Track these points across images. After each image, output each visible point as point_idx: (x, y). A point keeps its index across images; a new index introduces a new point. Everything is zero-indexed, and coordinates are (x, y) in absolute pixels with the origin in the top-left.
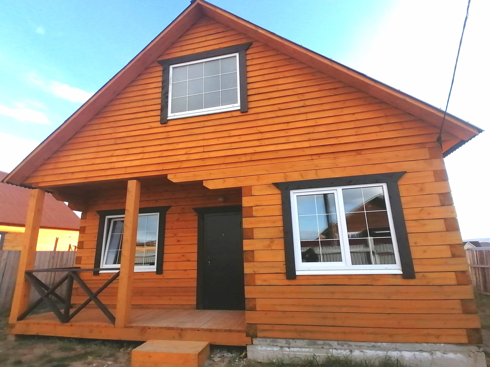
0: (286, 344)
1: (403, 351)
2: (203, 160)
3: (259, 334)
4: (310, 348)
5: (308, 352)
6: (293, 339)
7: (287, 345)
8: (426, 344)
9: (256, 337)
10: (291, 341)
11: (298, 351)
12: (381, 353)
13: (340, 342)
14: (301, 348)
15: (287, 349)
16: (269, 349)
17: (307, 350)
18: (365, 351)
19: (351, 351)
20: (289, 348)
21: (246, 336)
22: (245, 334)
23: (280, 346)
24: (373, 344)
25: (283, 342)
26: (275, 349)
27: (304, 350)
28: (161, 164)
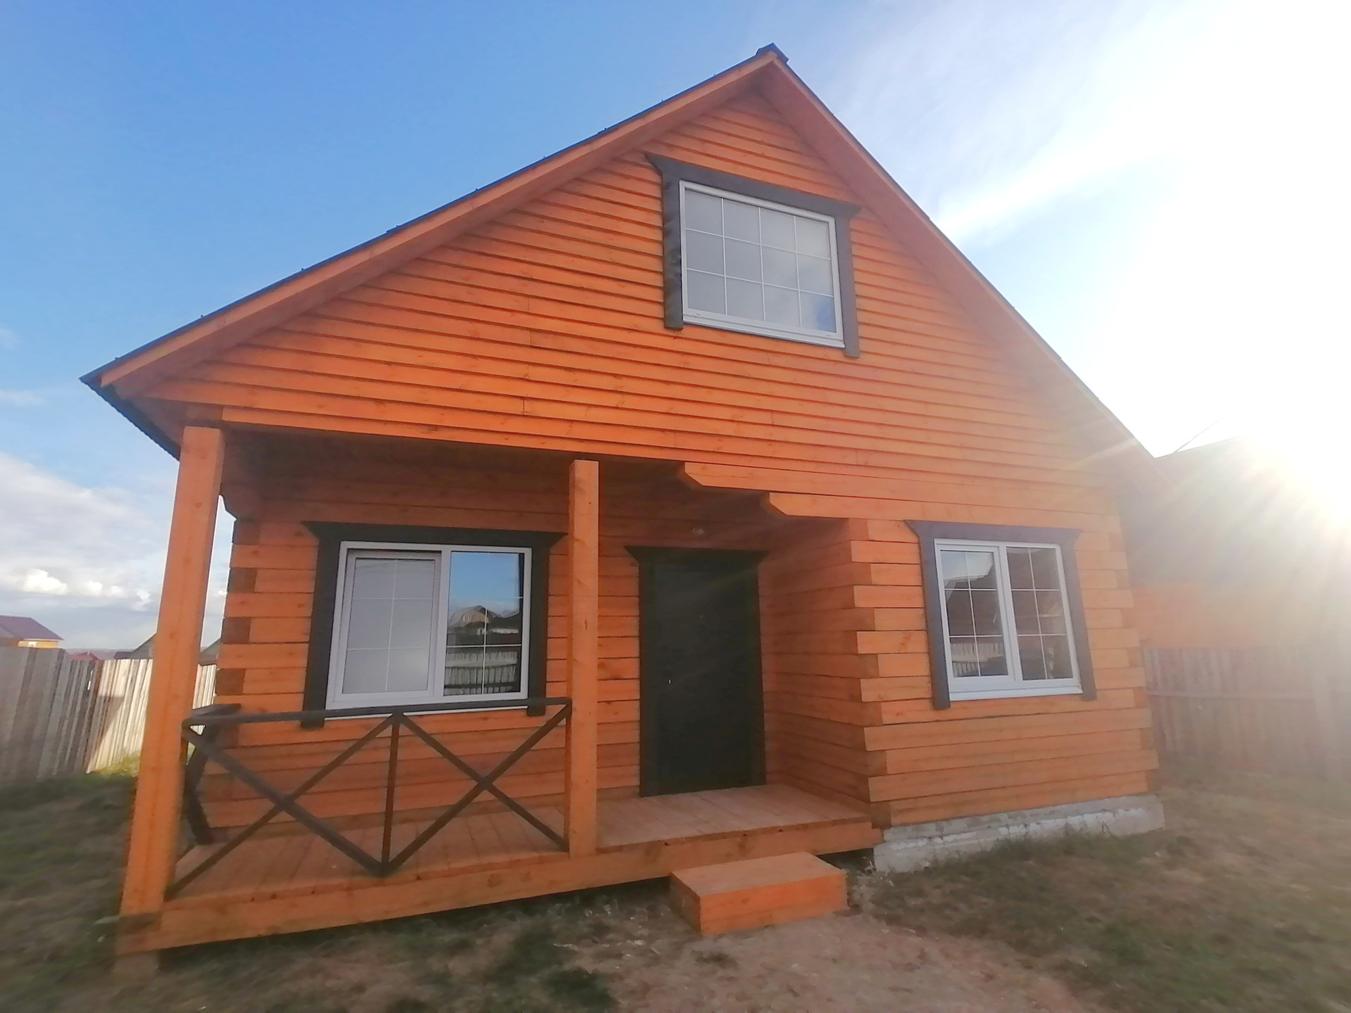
0: (936, 830)
1: (1084, 813)
2: (770, 445)
3: (894, 820)
4: (971, 831)
5: (969, 839)
6: (947, 820)
7: (938, 833)
8: (1107, 800)
9: (889, 826)
10: (944, 824)
11: (956, 841)
12: (1060, 822)
13: (1011, 813)
14: (959, 833)
15: (938, 840)
16: (911, 845)
17: (968, 835)
18: (1042, 821)
19: (1026, 826)
20: (941, 837)
21: (873, 828)
22: (870, 824)
23: (928, 836)
24: (1051, 808)
25: (931, 829)
26: (921, 843)
27: (963, 836)
28: (672, 434)
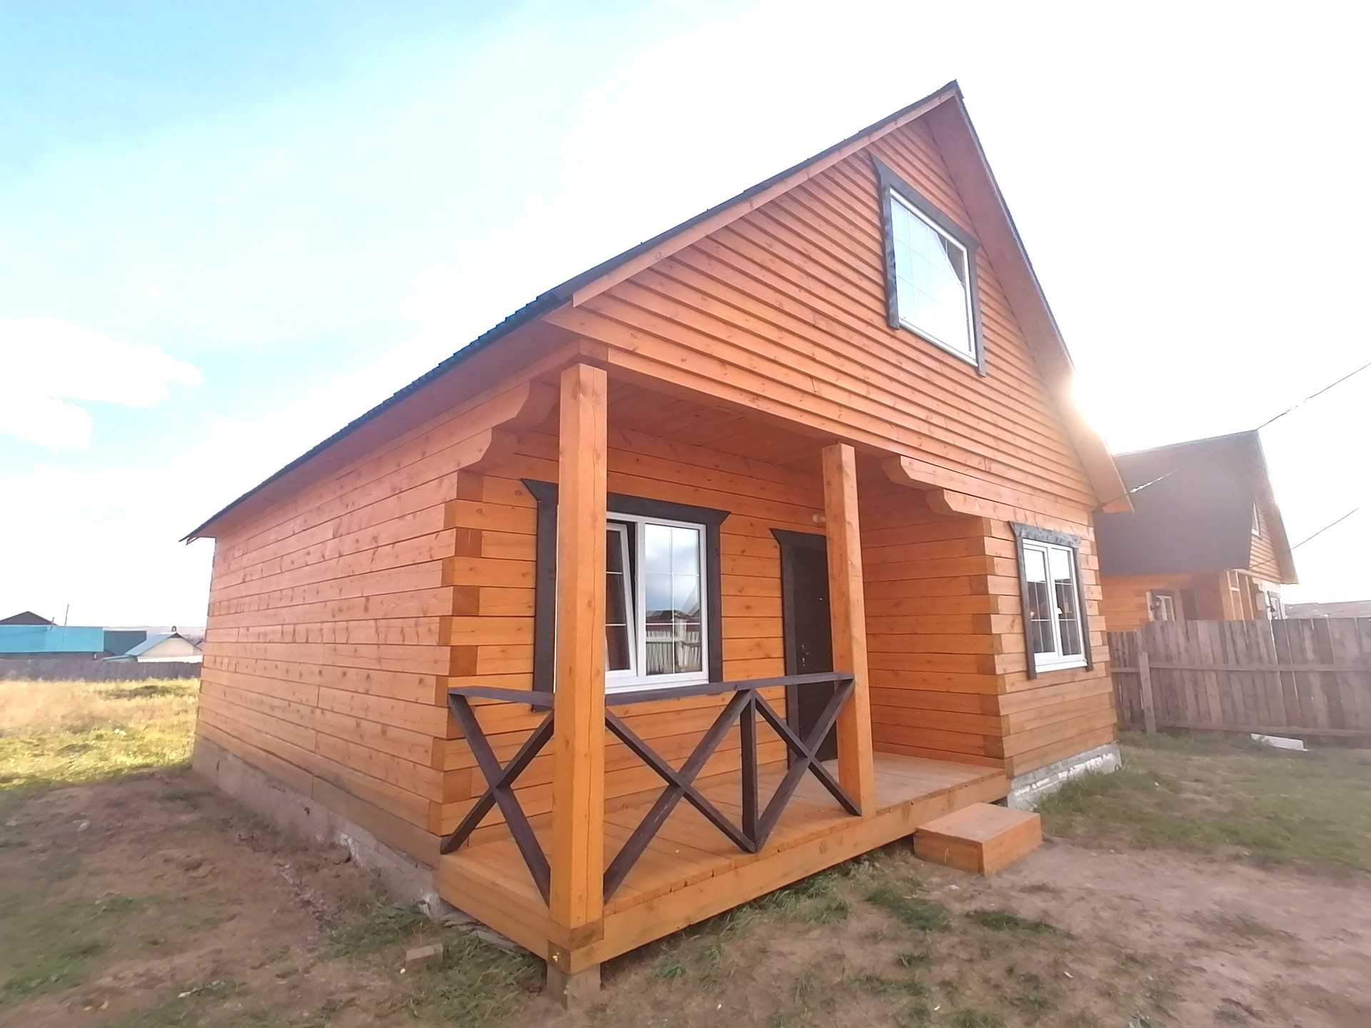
0: (1033, 778)
2: (945, 447)
3: (1015, 772)
4: (1047, 778)
5: (1047, 784)
6: (1038, 769)
9: (1013, 778)
10: (1036, 773)
11: (1042, 786)
13: (1062, 761)
14: (1043, 780)
15: (1034, 786)
16: (1024, 791)
18: (1075, 767)
19: (1069, 771)
20: (1035, 783)
21: (1007, 782)
22: (1004, 777)
23: (1030, 783)
24: (1079, 755)
